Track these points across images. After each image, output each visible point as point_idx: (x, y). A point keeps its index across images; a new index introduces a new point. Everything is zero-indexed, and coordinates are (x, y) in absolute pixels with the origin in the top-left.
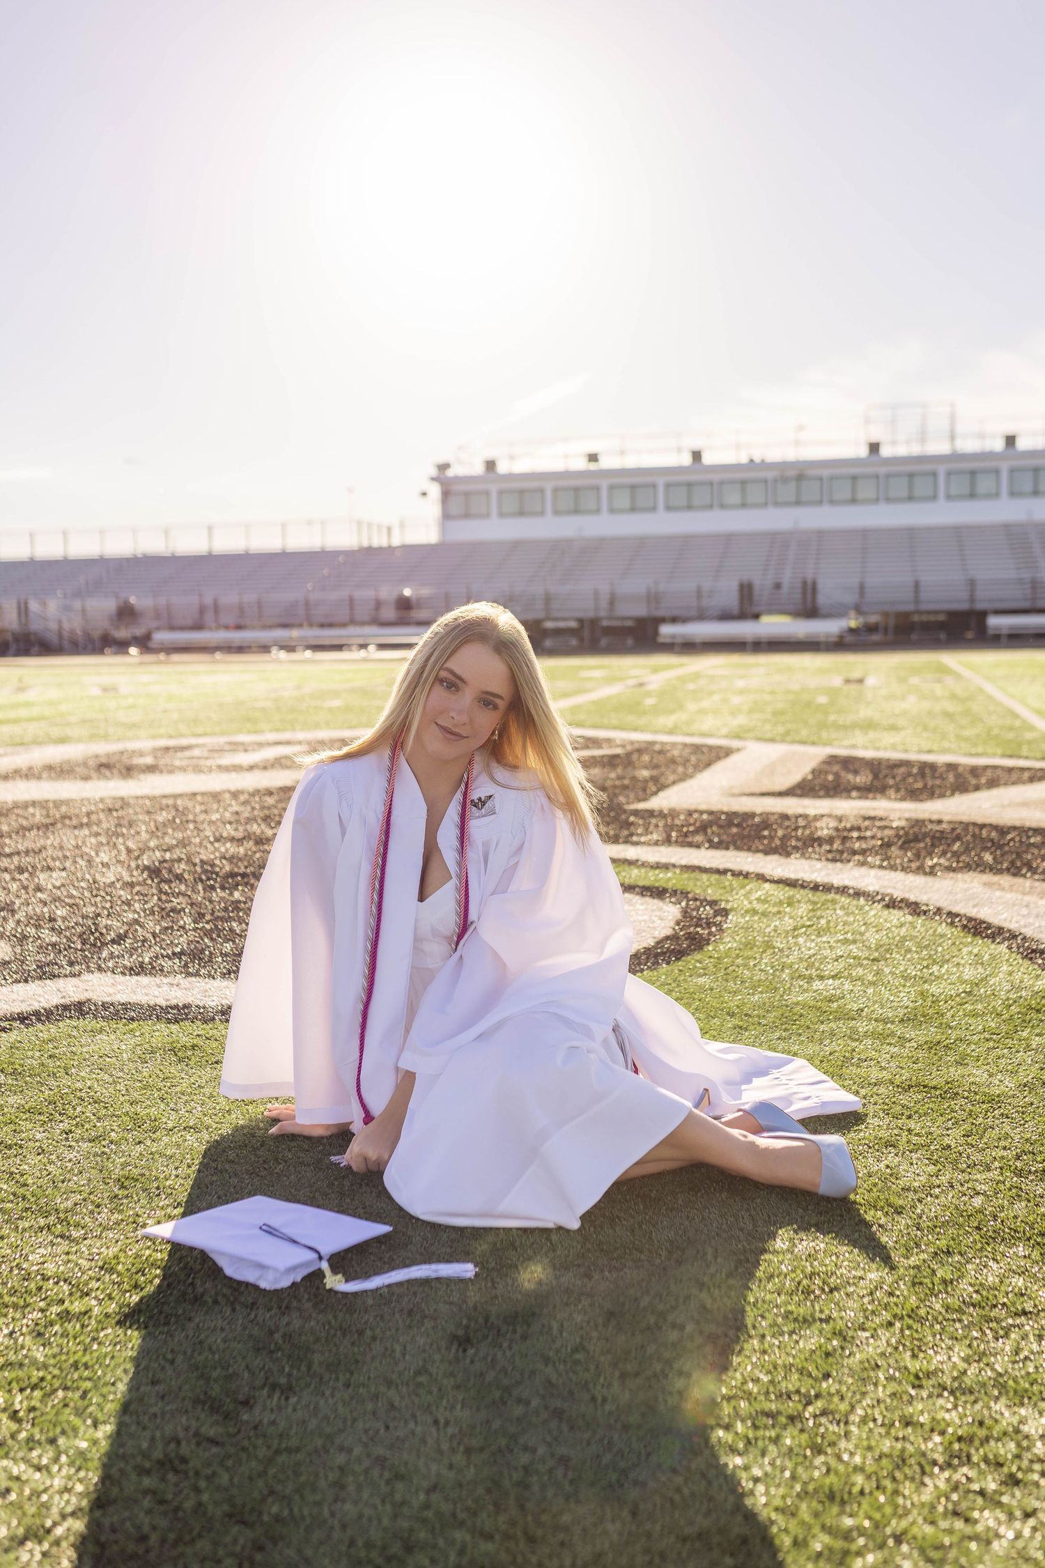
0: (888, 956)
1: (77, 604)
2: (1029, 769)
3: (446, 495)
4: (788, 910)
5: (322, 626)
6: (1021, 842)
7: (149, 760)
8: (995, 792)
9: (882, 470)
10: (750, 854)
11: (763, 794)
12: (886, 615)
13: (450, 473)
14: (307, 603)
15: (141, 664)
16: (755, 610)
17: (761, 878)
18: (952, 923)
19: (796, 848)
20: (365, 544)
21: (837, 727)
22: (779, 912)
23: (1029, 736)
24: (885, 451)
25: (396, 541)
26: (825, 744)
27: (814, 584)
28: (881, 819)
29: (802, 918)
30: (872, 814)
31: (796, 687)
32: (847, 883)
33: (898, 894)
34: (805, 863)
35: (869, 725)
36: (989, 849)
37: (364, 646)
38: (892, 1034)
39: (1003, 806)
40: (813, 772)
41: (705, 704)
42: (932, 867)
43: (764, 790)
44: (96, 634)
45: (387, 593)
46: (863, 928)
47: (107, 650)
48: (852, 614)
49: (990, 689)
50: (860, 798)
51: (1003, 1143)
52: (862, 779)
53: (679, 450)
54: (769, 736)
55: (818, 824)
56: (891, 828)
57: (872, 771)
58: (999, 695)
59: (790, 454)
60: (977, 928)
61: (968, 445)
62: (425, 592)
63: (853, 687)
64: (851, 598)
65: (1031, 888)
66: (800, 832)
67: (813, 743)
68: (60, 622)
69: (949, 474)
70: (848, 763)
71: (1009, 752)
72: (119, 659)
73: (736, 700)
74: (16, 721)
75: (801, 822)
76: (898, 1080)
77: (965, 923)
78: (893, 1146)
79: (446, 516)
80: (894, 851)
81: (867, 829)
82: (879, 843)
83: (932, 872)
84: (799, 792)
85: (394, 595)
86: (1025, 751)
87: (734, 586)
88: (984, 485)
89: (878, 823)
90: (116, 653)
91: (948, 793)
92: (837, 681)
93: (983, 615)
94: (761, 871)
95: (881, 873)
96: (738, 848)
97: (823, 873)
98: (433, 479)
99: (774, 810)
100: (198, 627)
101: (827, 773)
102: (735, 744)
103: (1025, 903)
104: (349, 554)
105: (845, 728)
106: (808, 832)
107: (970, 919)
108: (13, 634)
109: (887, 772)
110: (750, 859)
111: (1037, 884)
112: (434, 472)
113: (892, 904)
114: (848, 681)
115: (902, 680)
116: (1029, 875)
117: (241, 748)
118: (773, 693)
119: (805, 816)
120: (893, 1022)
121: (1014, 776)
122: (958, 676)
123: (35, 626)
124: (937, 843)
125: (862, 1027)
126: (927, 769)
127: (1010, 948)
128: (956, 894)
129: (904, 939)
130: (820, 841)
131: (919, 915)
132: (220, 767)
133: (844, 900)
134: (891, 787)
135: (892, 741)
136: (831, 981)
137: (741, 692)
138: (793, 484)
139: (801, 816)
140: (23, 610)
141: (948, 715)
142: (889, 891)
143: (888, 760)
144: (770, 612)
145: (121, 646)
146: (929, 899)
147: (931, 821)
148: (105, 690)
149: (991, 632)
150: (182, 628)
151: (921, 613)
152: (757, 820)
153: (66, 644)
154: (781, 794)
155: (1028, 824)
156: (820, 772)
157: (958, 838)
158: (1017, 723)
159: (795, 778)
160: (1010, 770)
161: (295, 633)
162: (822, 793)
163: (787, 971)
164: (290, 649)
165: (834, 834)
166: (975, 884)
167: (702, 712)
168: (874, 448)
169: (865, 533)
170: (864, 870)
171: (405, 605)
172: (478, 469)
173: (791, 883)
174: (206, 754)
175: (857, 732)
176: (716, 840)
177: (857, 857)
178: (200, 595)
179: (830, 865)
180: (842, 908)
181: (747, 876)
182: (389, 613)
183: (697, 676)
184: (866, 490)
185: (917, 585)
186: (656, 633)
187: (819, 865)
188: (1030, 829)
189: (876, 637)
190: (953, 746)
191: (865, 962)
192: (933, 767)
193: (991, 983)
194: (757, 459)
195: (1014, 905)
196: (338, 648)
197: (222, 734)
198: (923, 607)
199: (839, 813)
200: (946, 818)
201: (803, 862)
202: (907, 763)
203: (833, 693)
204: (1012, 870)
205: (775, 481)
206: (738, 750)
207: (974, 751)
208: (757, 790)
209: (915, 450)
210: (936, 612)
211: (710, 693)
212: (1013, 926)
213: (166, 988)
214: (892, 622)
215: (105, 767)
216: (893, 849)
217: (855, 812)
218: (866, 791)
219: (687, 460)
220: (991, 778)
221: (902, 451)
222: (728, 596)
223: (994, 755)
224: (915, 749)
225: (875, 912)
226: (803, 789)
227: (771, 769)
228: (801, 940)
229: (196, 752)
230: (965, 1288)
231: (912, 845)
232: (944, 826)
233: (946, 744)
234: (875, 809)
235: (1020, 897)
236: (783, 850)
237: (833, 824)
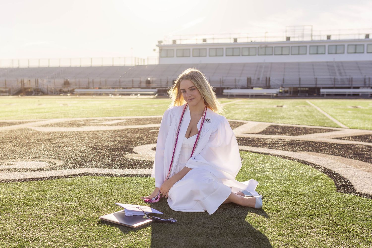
0: (282, 168)
1: (53, 81)
2: (325, 129)
3: (161, 50)
4: (258, 158)
5: (124, 88)
6: (320, 145)
7: (83, 123)
8: (315, 134)
9: (290, 45)
10: (249, 147)
11: (252, 134)
12: (290, 88)
13: (162, 44)
14: (120, 81)
15: (72, 98)
16: (252, 86)
17: (252, 152)
18: (299, 162)
19: (261, 146)
20: (137, 64)
21: (274, 118)
22: (255, 159)
23: (327, 121)
24: (292, 40)
25: (146, 64)
26: (270, 122)
27: (269, 78)
28: (284, 140)
29: (261, 160)
30: (281, 138)
31: (263, 108)
32: (273, 153)
33: (286, 156)
34: (262, 149)
35: (283, 118)
36: (311, 147)
37: (136, 94)
38: (281, 182)
39: (317, 137)
40: (266, 129)
41: (237, 111)
42: (295, 150)
43: (253, 133)
44: (58, 90)
45: (143, 79)
46: (276, 162)
47: (61, 94)
48: (281, 88)
49: (319, 109)
50: (278, 135)
51: (304, 201)
52: (280, 130)
53: (230, 38)
54: (254, 120)
55: (267, 140)
56: (286, 142)
57: (282, 129)
58: (321, 111)
59: (263, 40)
60: (305, 163)
61: (316, 38)
62: (154, 79)
63: (280, 108)
64: (280, 83)
65: (320, 155)
66: (262, 142)
67: (267, 122)
68: (47, 86)
69: (310, 46)
70: (276, 127)
71: (321, 125)
72: (65, 97)
73: (246, 111)
74: (42, 112)
75: (262, 140)
76: (281, 190)
77: (302, 162)
78: (279, 201)
79: (161, 57)
80: (286, 147)
81: (279, 142)
82: (282, 145)
83: (295, 151)
84: (262, 133)
85: (145, 80)
86: (326, 125)
87: (246, 79)
88: (321, 50)
89: (282, 141)
90: (64, 95)
91: (303, 134)
92: (275, 106)
93: (319, 89)
94: (251, 150)
95: (282, 151)
96: (245, 145)
97: (267, 151)
98: (157, 46)
99: (255, 137)
100: (88, 88)
101: (270, 129)
102: (245, 122)
103: (318, 158)
104: (132, 67)
105: (276, 118)
106: (264, 142)
107: (303, 161)
108: (34, 89)
109: (287, 129)
110: (248, 148)
111: (322, 154)
112: (157, 44)
113: (284, 157)
114: (278, 106)
115: (294, 106)
116: (320, 152)
117: (108, 120)
118: (256, 109)
119: (263, 139)
120: (282, 180)
121: (321, 131)
122: (310, 106)
123: (40, 87)
124: (298, 145)
125: (274, 181)
126: (297, 129)
127: (312, 167)
128: (301, 156)
129: (286, 165)
130: (267, 144)
131: (291, 160)
132: (103, 125)
133: (272, 157)
134: (287, 133)
135: (289, 122)
136: (267, 173)
137: (247, 109)
138: (264, 49)
139: (262, 138)
140: (37, 82)
141: (305, 115)
142: (284, 155)
143: (287, 126)
144: (256, 87)
145: (65, 93)
146: (294, 157)
147: (296, 140)
148: (64, 105)
149: (321, 93)
150: (83, 88)
151: (301, 88)
152: (250, 139)
153: (49, 92)
154: (257, 134)
155: (322, 141)
156: (268, 129)
157: (303, 144)
158: (325, 118)
159: (261, 130)
160: (320, 129)
161: (116, 90)
162: (268, 134)
163: (257, 170)
164: (115, 95)
165: (271, 143)
166: (306, 154)
167: (236, 114)
168: (288, 39)
169: (285, 64)
170: (278, 150)
171: (148, 82)
172: (171, 43)
173: (258, 153)
174: (98, 122)
175: (279, 119)
176: (239, 143)
177: (276, 148)
178: (88, 78)
179: (269, 149)
180: (272, 158)
181: (247, 151)
182: (144, 85)
183: (234, 104)
184: (285, 51)
185: (300, 79)
186: (223, 92)
187: (266, 149)
188: (323, 142)
189: (287, 95)
190: (306, 123)
191: (276, 169)
192: (299, 128)
193: (306, 173)
194: (253, 41)
195: (315, 158)
196: (129, 95)
197: (102, 117)
198: (301, 86)
199: (272, 138)
200: (301, 140)
201: (262, 148)
202: (293, 127)
203: (273, 109)
204: (316, 151)
205: (259, 47)
206: (246, 123)
207: (311, 125)
208: (251, 133)
209: (300, 39)
210: (305, 88)
211: (238, 109)
212: (314, 163)
213: (105, 171)
214: (292, 90)
215: (71, 124)
216: (286, 146)
217: (277, 138)
218: (280, 133)
219: (232, 41)
220: (315, 131)
221: (296, 40)
222: (244, 82)
223: (317, 126)
224: (295, 124)
225: (279, 159)
226: (263, 133)
227: (255, 128)
228: (260, 164)
229: (95, 121)
230: (291, 223)
231: (291, 145)
232: (300, 141)
233: (304, 123)
234: (282, 137)
235: (317, 157)
236: (257, 146)
237: (270, 140)
